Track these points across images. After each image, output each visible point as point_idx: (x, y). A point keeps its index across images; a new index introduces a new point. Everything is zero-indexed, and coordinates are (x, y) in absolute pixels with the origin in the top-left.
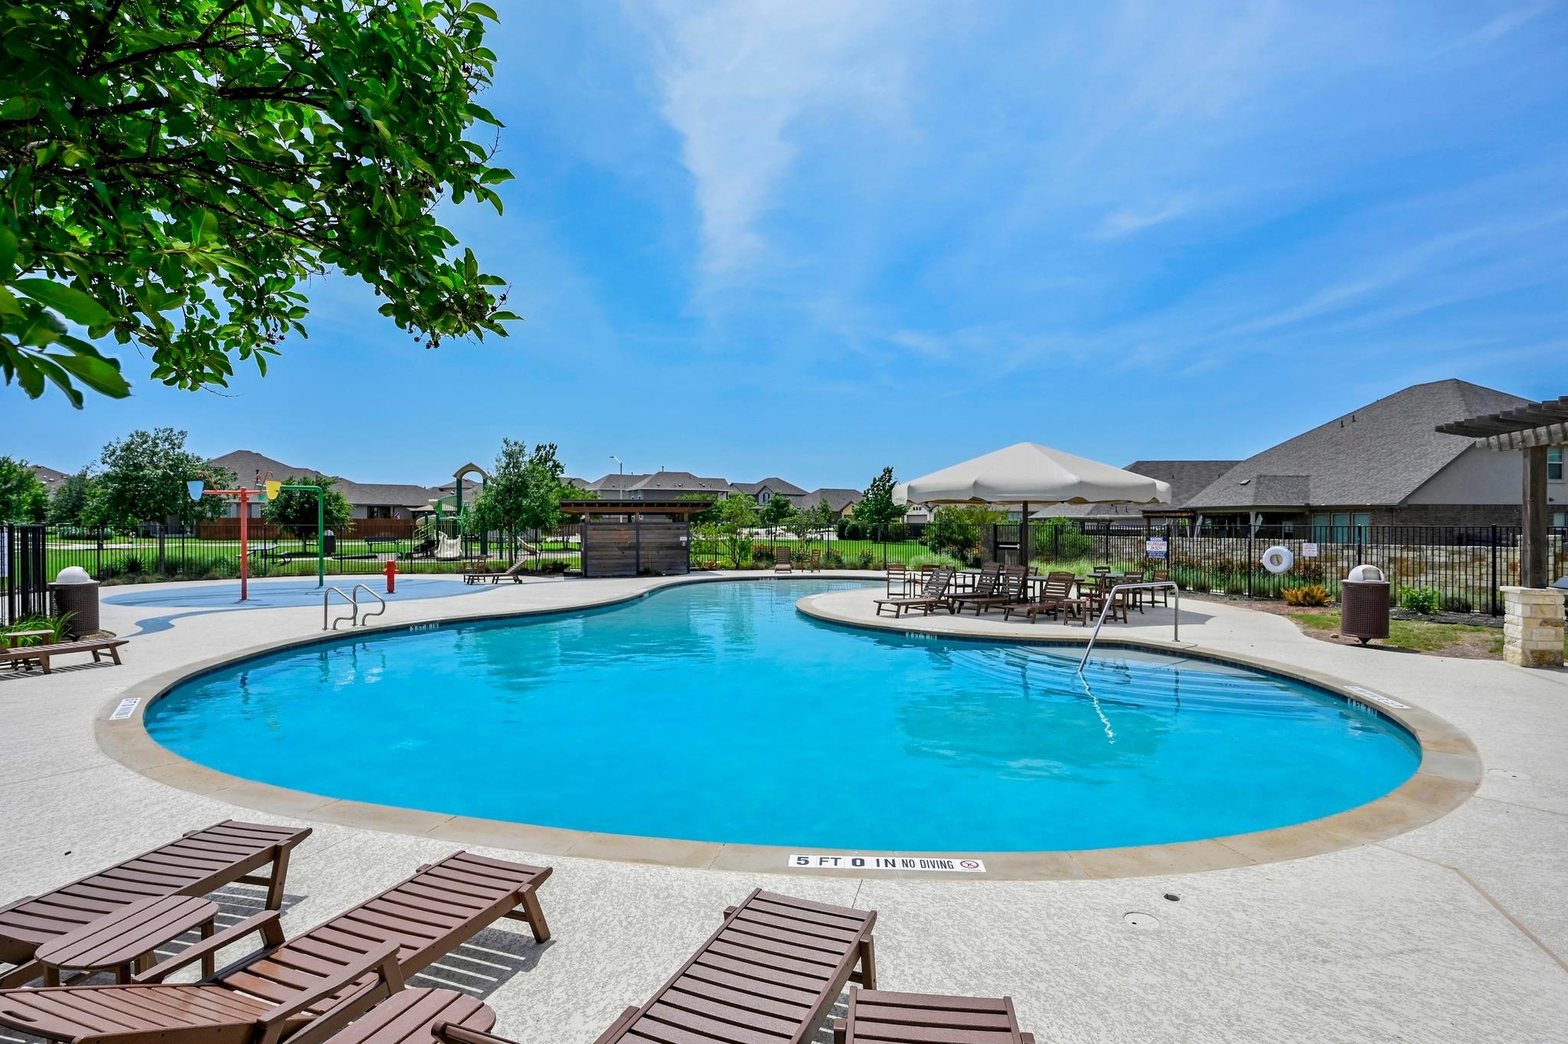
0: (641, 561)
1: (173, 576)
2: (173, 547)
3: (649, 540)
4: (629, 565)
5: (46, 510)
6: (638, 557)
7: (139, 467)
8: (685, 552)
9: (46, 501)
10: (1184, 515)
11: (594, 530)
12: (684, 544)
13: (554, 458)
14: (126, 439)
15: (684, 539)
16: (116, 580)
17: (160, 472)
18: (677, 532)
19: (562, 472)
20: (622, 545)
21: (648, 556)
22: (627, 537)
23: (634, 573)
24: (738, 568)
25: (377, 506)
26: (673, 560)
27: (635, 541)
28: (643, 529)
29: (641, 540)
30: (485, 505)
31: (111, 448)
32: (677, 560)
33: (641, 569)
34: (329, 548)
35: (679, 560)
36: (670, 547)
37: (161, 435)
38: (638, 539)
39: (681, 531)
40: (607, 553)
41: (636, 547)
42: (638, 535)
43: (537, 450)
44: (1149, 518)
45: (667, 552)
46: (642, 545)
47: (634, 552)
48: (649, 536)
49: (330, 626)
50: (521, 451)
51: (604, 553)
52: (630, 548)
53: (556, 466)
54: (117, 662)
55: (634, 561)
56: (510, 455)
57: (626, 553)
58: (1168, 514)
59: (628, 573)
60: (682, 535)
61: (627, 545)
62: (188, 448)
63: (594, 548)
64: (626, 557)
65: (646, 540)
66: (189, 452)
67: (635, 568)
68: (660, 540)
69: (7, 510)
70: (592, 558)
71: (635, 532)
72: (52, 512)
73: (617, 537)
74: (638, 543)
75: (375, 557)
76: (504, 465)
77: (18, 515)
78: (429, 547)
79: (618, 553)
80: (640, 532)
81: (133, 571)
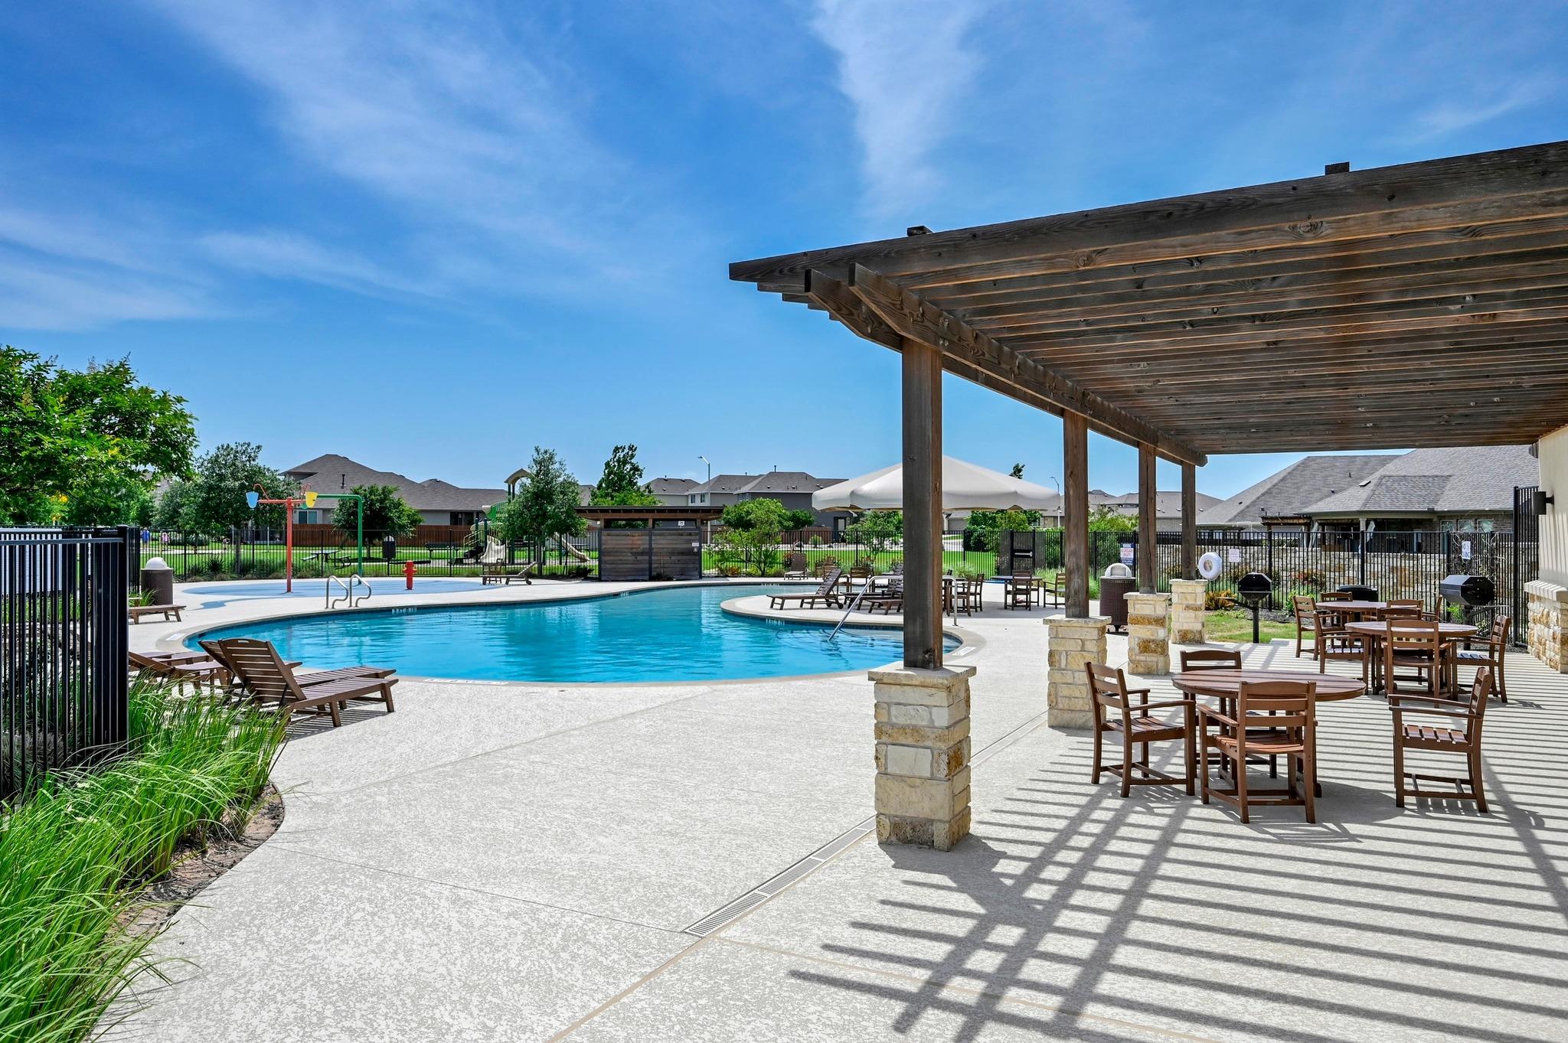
0: (653, 566)
1: (245, 575)
2: (246, 552)
3: (661, 546)
4: (643, 570)
5: (152, 516)
6: (650, 564)
7: (222, 477)
8: (697, 558)
9: (152, 507)
10: (1301, 521)
11: (609, 535)
12: (696, 550)
13: (633, 461)
14: (213, 452)
15: (695, 544)
16: (198, 578)
17: (237, 484)
18: (690, 537)
19: (641, 476)
20: (634, 550)
21: (660, 561)
22: (640, 542)
23: (647, 577)
24: (763, 575)
25: (461, 512)
26: (685, 566)
27: (647, 546)
28: (656, 535)
29: (653, 546)
30: (514, 511)
31: (201, 460)
32: (688, 566)
33: (654, 573)
34: (389, 554)
35: (691, 566)
36: (682, 553)
37: (239, 448)
38: (650, 544)
39: (693, 538)
40: (621, 558)
41: (649, 552)
42: (651, 540)
43: (614, 451)
44: (1269, 525)
45: (679, 558)
46: (655, 550)
47: (647, 558)
48: (661, 542)
49: (330, 606)
50: (551, 458)
51: (617, 558)
52: (642, 553)
53: (635, 469)
54: (179, 620)
55: (647, 566)
56: (537, 460)
57: (639, 558)
58: (1286, 521)
59: (641, 578)
60: (695, 541)
61: (640, 550)
62: (261, 461)
63: (609, 553)
64: (639, 562)
65: (658, 546)
66: (261, 465)
67: (648, 573)
68: (671, 546)
69: (118, 517)
70: (606, 563)
71: (648, 538)
72: (157, 517)
73: (630, 542)
74: (651, 548)
75: (429, 562)
77: (126, 520)
78: (477, 551)
79: (631, 558)
80: (653, 538)
81: (214, 570)
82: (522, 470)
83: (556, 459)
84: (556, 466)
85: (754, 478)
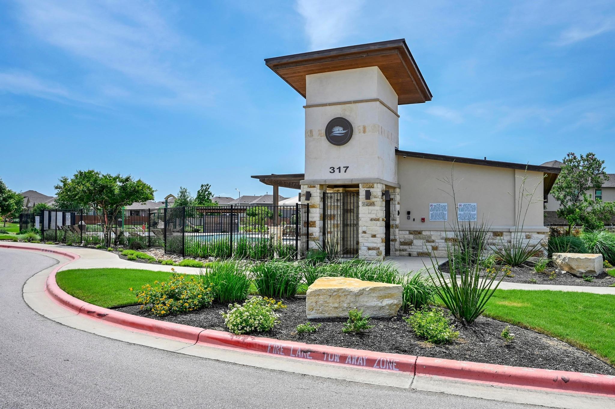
0: (222, 228)
3: (225, 222)
4: (218, 230)
12: (236, 222)
13: (209, 190)
21: (224, 226)
43: (201, 186)
50: (185, 191)
53: (210, 193)
56: (182, 192)
64: (217, 227)
68: (228, 222)
70: (206, 227)
73: (214, 220)
74: (221, 222)
76: (180, 196)
82: (171, 195)
83: (188, 191)
84: (188, 194)
85: (258, 197)
